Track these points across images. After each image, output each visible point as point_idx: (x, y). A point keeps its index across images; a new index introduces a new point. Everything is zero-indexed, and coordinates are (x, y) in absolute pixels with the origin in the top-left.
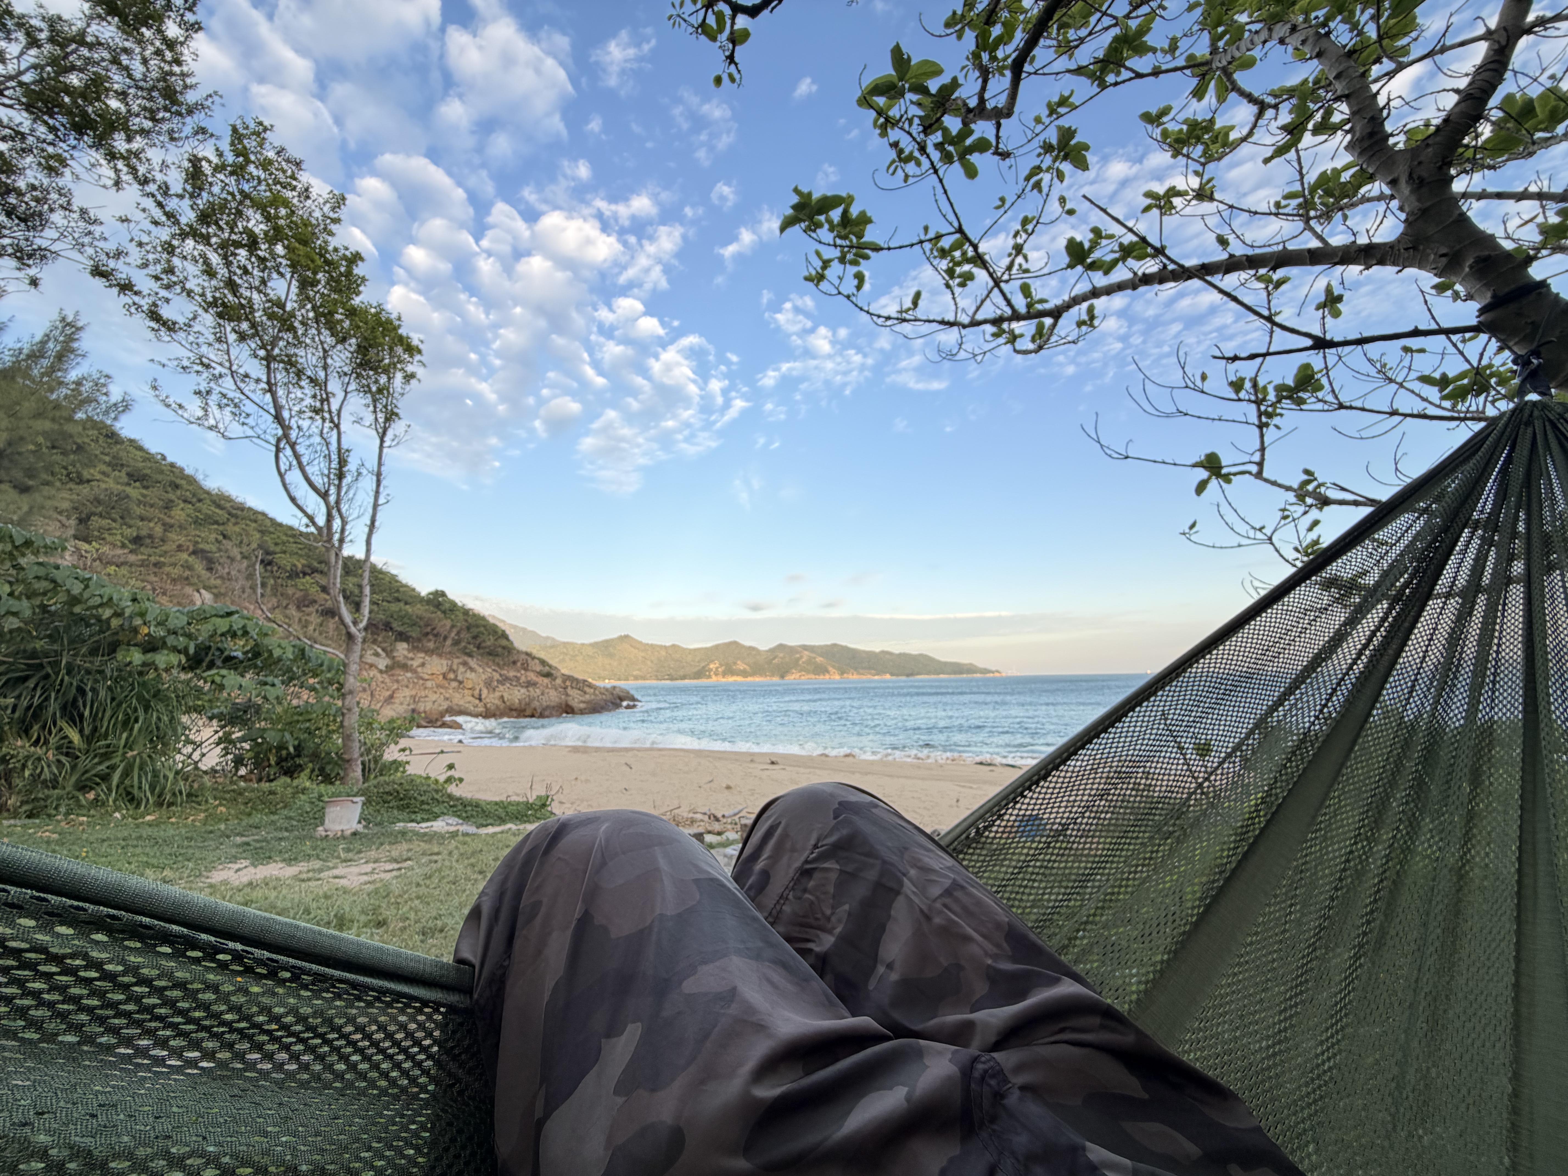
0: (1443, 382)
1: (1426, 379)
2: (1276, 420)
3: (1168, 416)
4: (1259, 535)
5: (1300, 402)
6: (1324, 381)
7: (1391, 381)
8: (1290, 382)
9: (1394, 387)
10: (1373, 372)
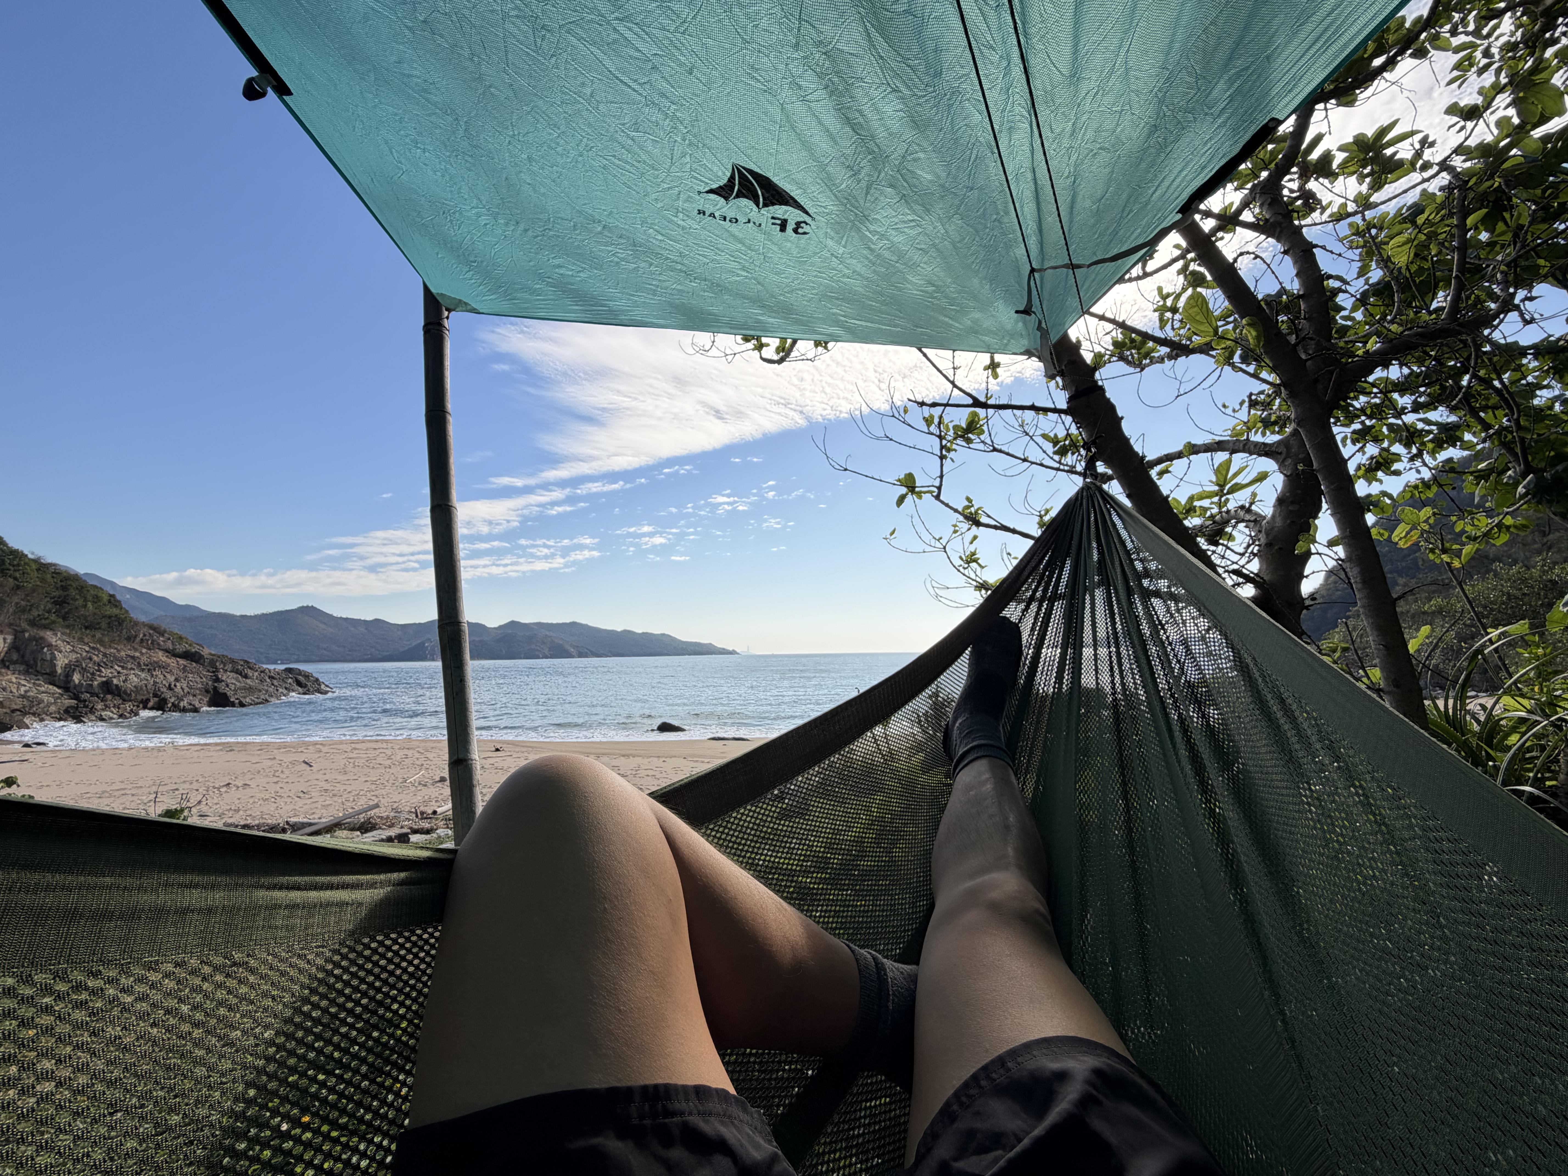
0: (1055, 441)
1: (1045, 436)
2: (952, 455)
3: (878, 438)
4: (938, 545)
5: (969, 441)
6: (985, 428)
7: (1027, 434)
8: (964, 425)
9: (1028, 438)
10: (1016, 425)
